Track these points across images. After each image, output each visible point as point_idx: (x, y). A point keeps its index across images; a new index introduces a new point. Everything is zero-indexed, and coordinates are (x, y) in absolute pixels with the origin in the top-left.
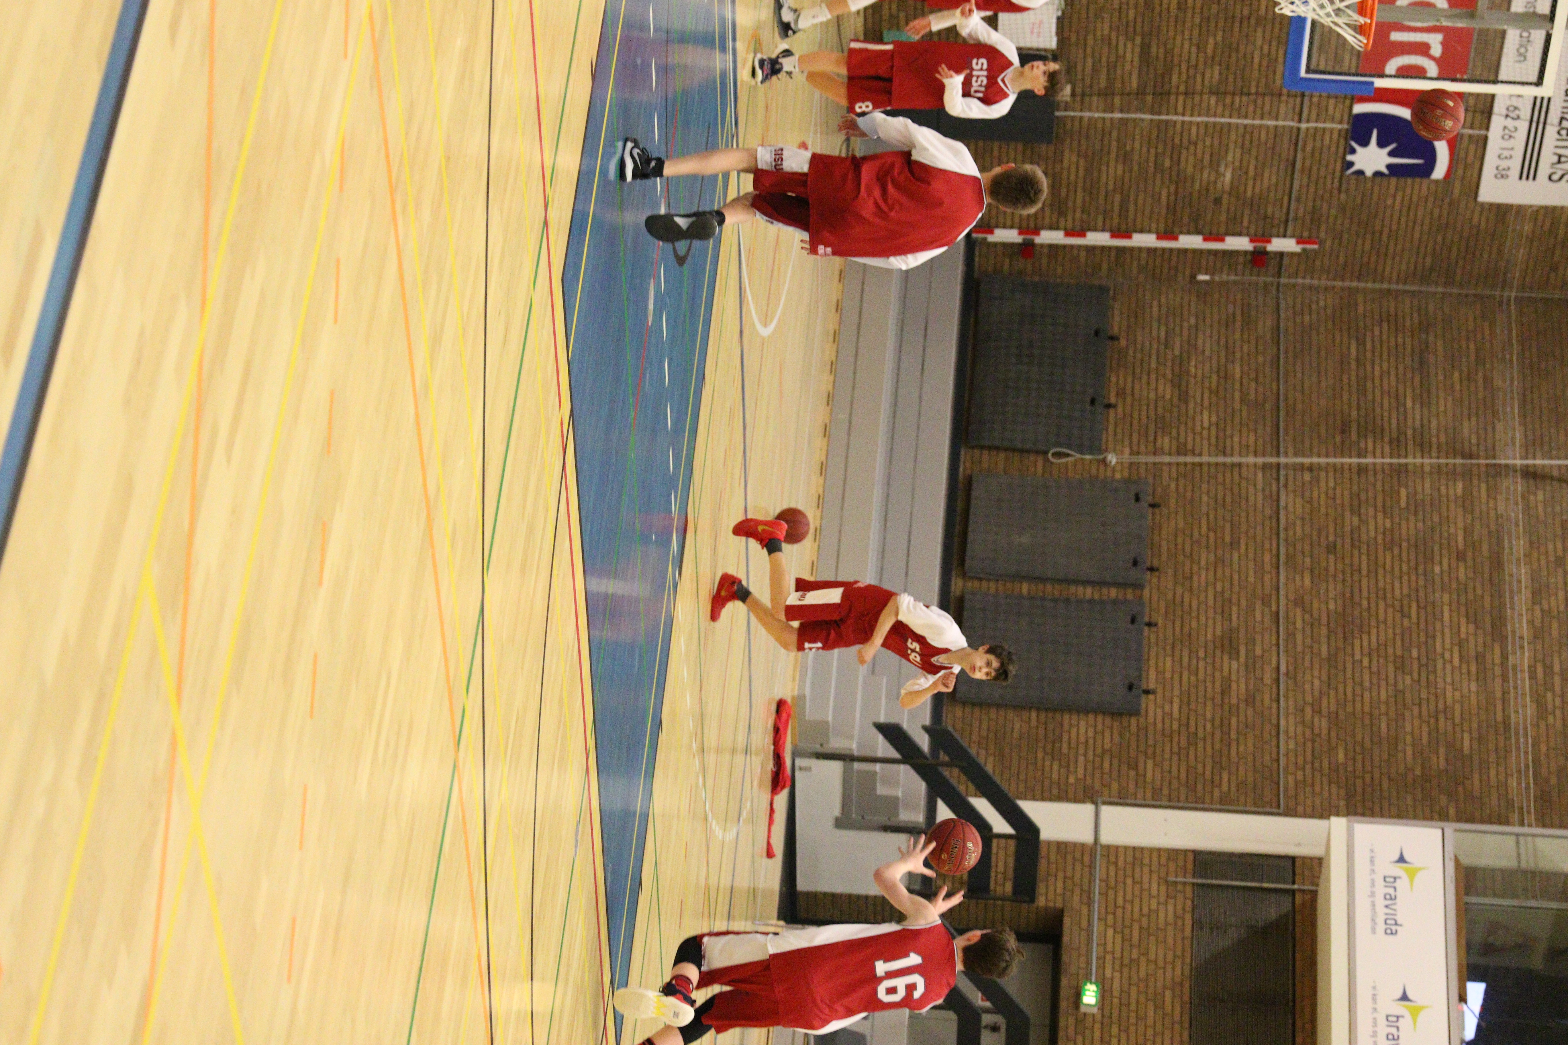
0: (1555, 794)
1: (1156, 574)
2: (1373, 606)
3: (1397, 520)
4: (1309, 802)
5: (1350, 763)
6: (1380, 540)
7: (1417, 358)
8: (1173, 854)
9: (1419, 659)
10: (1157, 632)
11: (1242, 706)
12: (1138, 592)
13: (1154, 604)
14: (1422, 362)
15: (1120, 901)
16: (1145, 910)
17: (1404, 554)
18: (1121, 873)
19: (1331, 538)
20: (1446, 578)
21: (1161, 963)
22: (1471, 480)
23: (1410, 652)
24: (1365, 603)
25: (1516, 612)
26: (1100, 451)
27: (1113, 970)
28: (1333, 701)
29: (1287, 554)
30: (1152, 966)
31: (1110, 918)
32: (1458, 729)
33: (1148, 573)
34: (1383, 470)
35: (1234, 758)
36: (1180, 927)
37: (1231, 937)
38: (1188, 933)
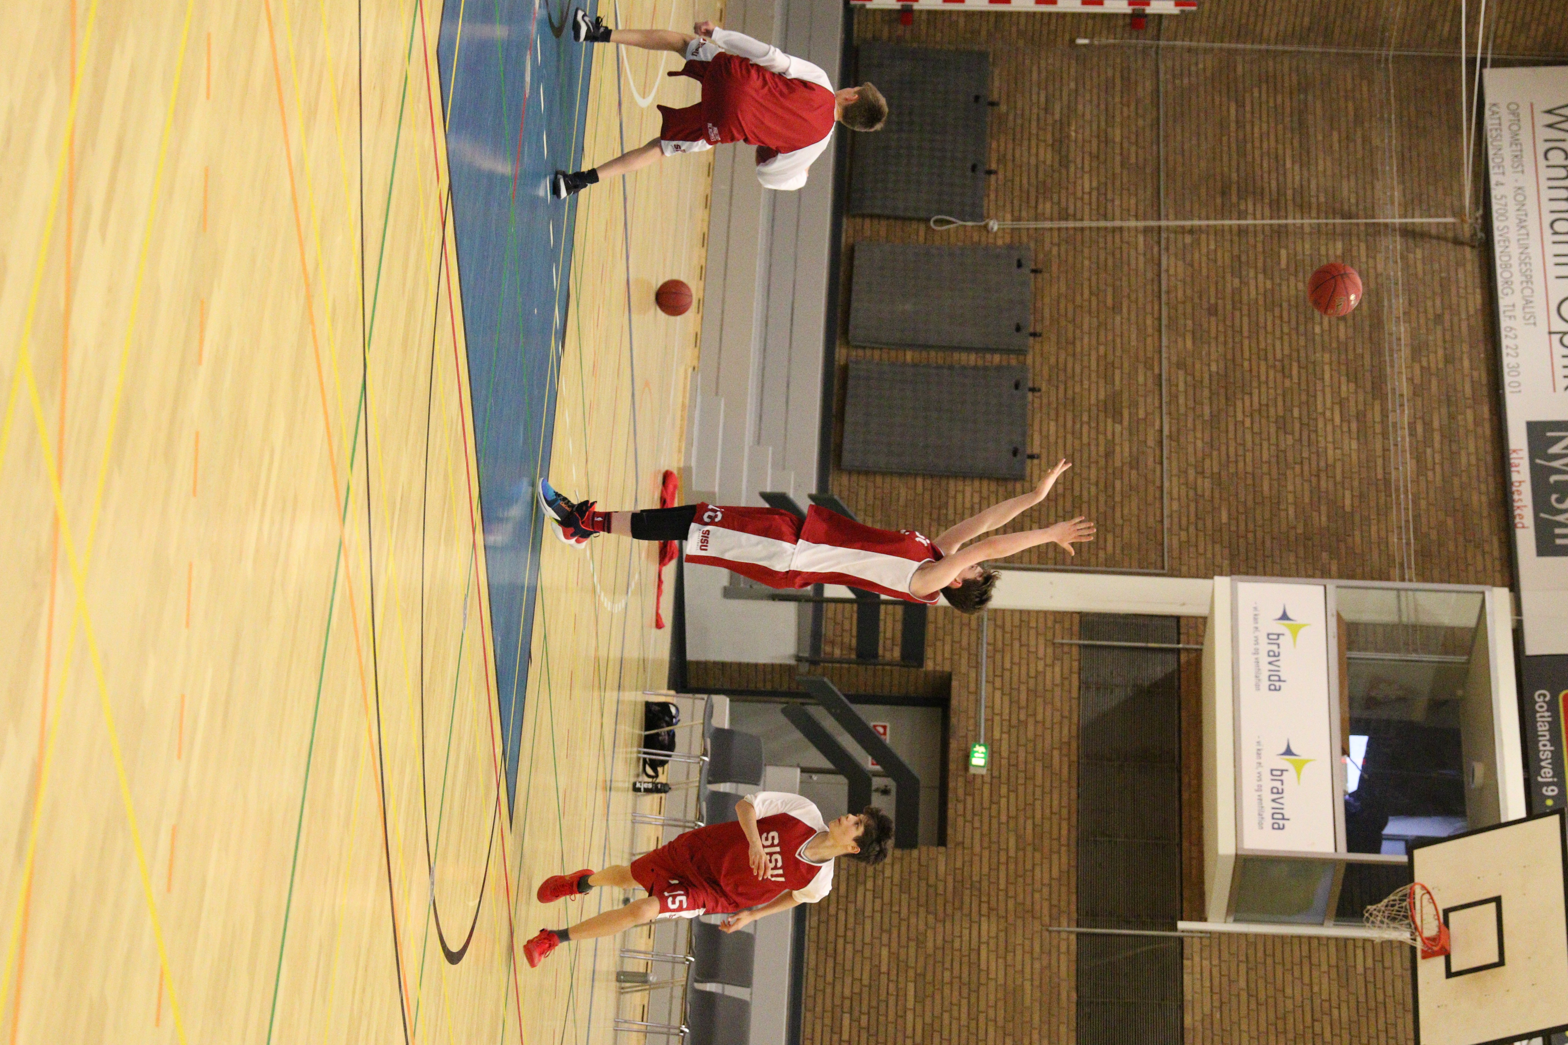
0: (1435, 549)
1: (1039, 339)
2: (1255, 368)
3: (1277, 281)
4: (1193, 563)
5: (1233, 522)
6: (1261, 302)
7: (1296, 118)
8: (1059, 616)
9: (1300, 418)
10: (1041, 397)
11: (1126, 469)
12: (1021, 358)
13: (1038, 369)
14: (1300, 124)
15: (1007, 665)
16: (1032, 673)
17: (1285, 315)
18: (1008, 636)
19: (1213, 301)
20: (1326, 338)
21: (1048, 724)
22: (1350, 239)
23: (1291, 411)
24: (1246, 364)
25: (1396, 370)
26: (982, 217)
27: (1002, 732)
28: (1215, 463)
29: (1169, 317)
30: (1039, 726)
31: (998, 681)
32: (1339, 487)
33: (1031, 339)
34: (1263, 232)
35: (1119, 521)
36: (1066, 687)
37: (1118, 696)
38: (1075, 694)
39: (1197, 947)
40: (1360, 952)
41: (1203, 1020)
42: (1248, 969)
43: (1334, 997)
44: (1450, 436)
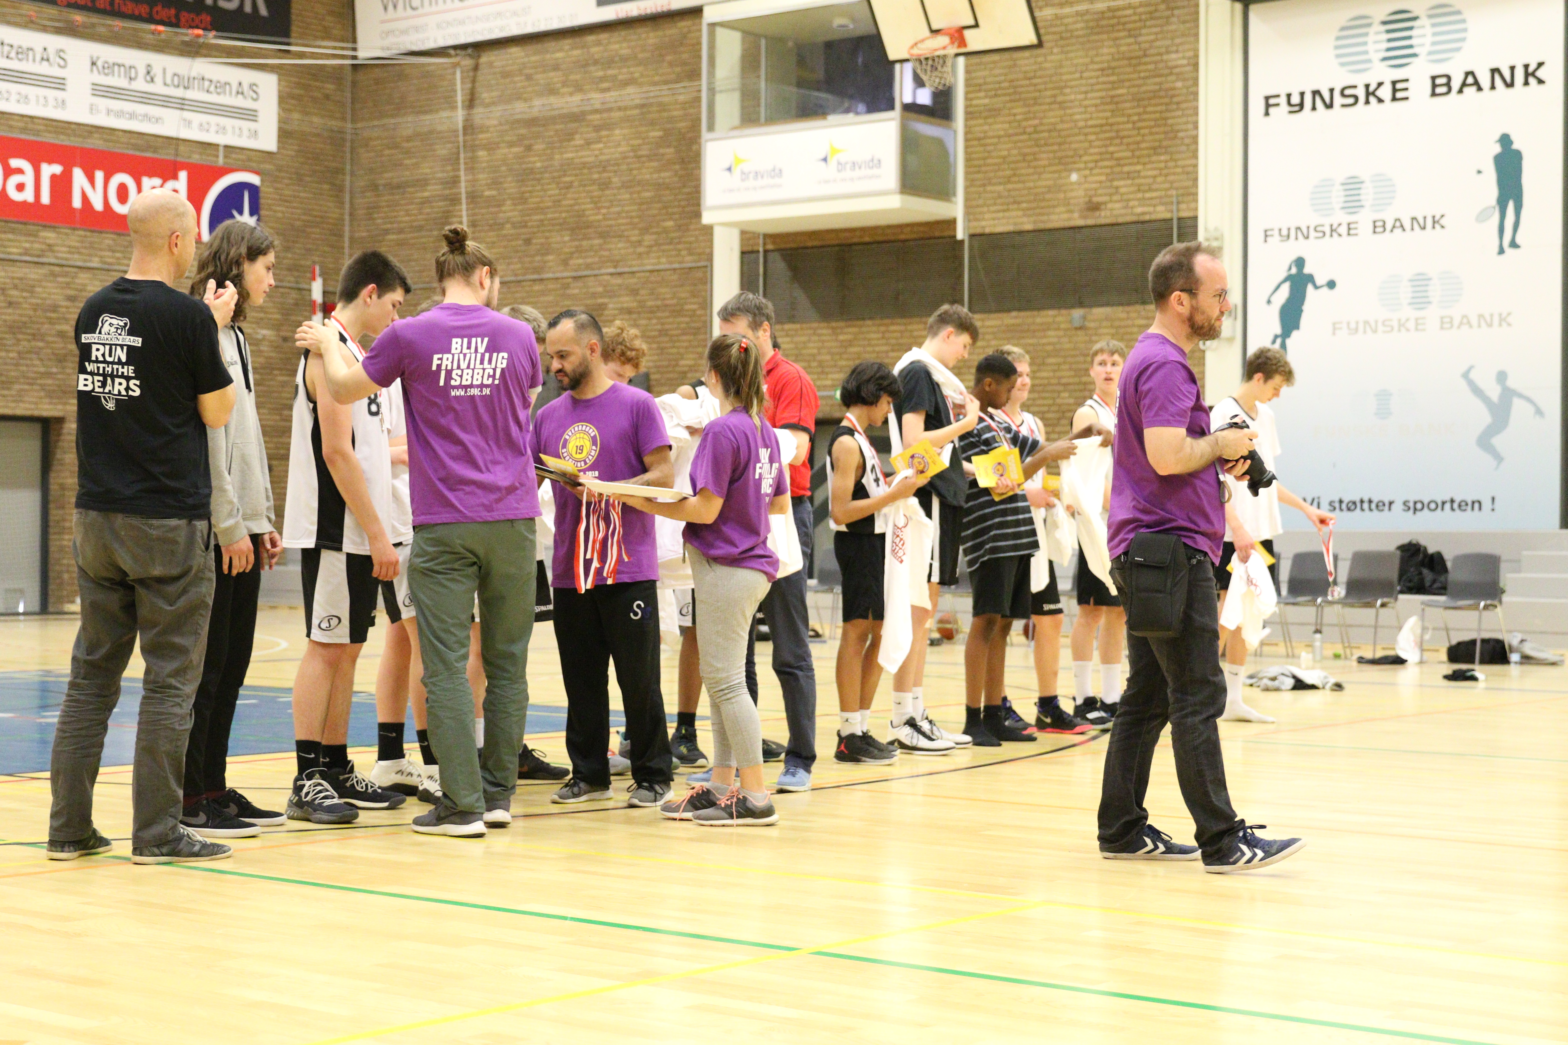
0: (688, 68)
2: (565, 209)
3: (506, 197)
4: (702, 244)
6: (520, 207)
7: (396, 191)
9: (599, 173)
11: (638, 298)
14: (398, 187)
17: (530, 189)
19: (520, 242)
20: (544, 158)
21: (820, 345)
22: (474, 146)
23: (595, 180)
24: (563, 215)
25: (564, 105)
27: (827, 379)
28: (631, 233)
29: (533, 273)
30: (822, 351)
32: (646, 141)
34: (473, 209)
35: (675, 301)
36: (793, 333)
37: (800, 295)
38: (798, 326)
39: (976, 224)
40: (974, 102)
41: (1029, 216)
42: (990, 184)
43: (1007, 119)
44: (610, 63)
